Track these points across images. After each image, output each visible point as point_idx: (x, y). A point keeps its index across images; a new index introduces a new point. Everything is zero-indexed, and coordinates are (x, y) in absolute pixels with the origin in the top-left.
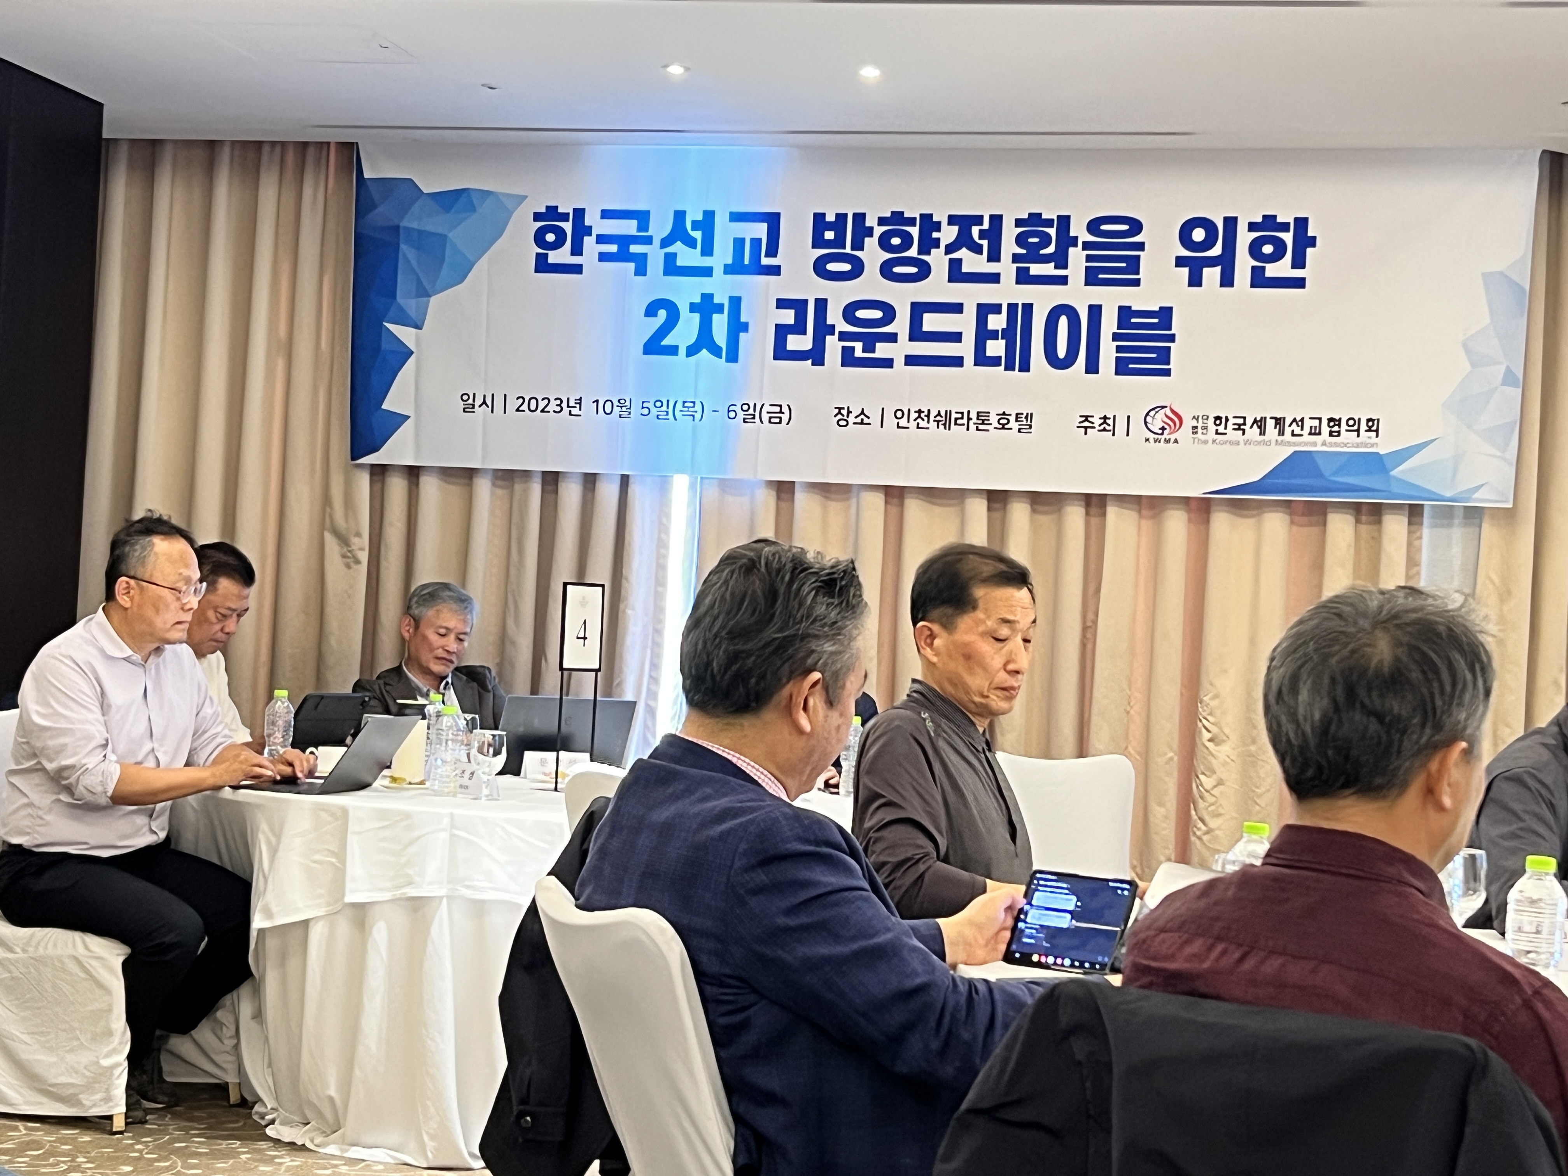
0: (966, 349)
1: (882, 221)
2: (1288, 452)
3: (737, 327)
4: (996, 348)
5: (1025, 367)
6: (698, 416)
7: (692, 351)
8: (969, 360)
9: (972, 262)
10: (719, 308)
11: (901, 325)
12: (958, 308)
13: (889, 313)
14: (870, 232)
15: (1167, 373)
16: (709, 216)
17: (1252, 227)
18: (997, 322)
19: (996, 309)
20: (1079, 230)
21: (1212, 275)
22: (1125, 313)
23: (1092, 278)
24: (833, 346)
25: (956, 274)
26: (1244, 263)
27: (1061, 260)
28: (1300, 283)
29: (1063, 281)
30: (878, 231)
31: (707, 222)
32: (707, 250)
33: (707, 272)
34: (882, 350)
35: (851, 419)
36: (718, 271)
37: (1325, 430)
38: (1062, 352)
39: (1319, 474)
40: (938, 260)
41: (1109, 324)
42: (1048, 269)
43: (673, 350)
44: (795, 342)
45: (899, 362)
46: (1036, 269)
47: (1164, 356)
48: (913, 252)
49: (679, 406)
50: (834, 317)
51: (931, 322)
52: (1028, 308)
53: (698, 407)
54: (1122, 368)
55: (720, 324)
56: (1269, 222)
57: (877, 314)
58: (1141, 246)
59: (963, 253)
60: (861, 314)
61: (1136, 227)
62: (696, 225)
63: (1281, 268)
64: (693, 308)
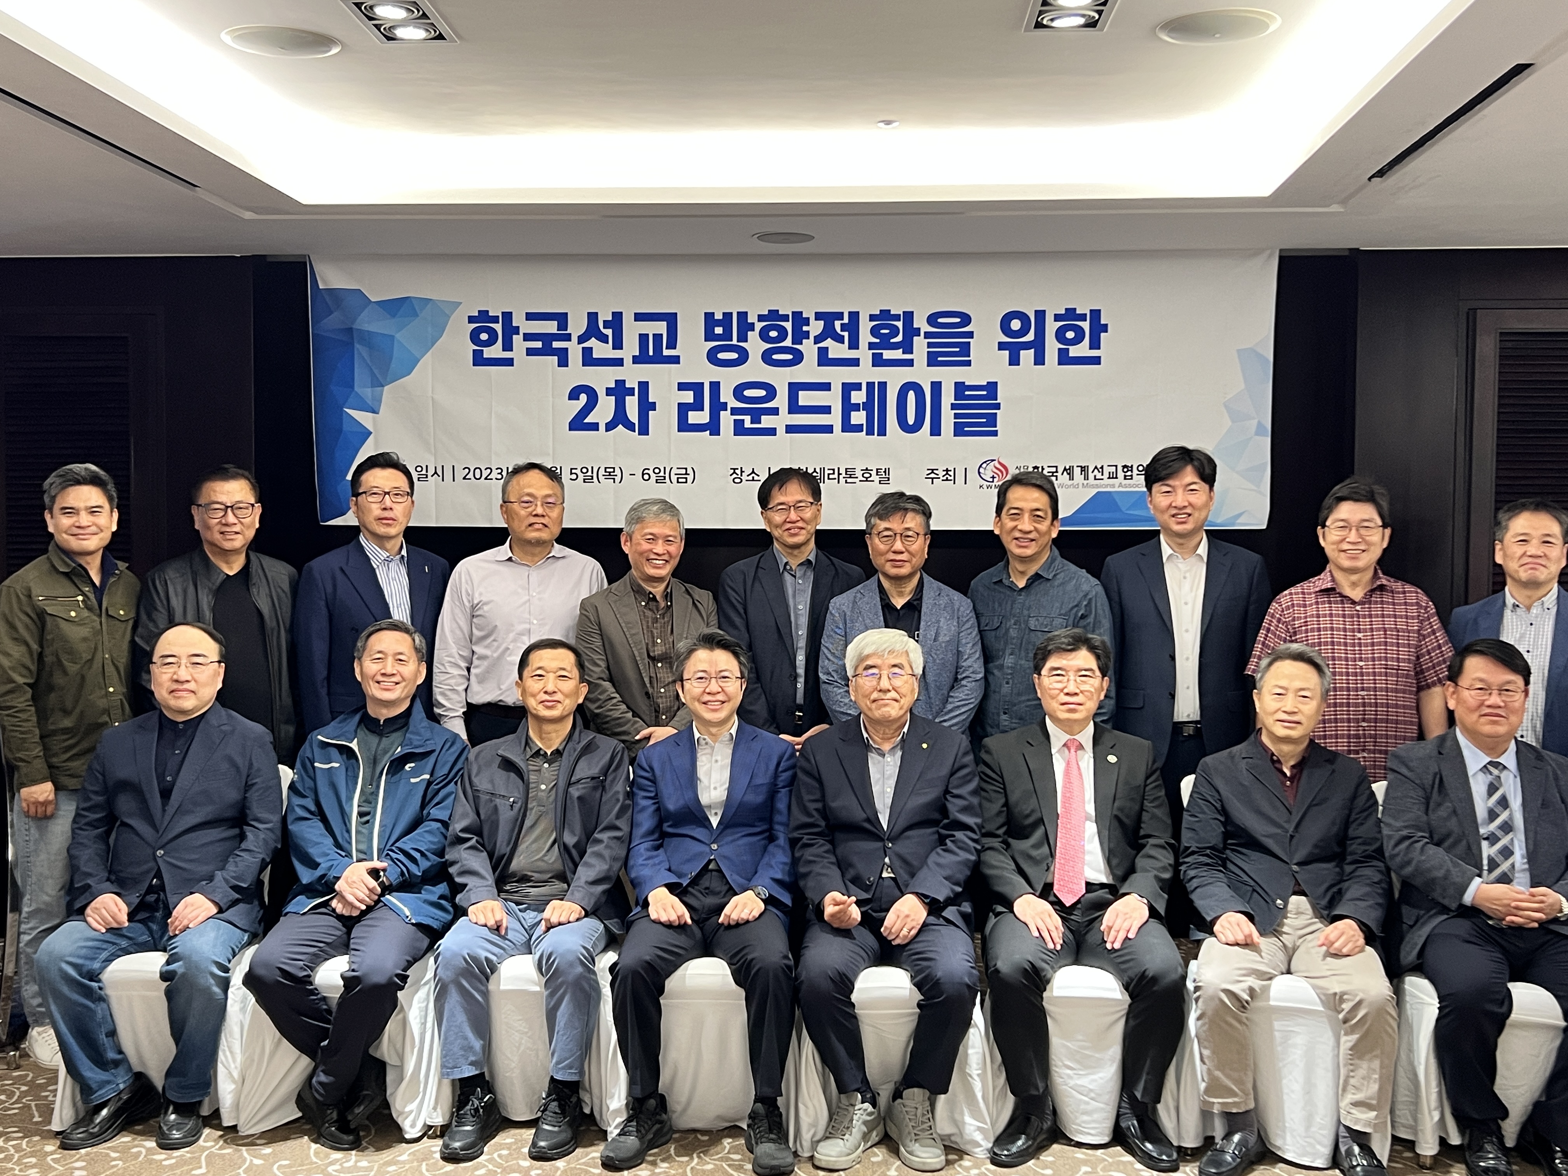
0: (835, 419)
1: (761, 318)
2: (1094, 492)
3: (646, 407)
4: (858, 418)
5: (882, 432)
6: (618, 479)
7: (610, 427)
8: (838, 427)
9: (837, 350)
10: (631, 392)
11: (781, 401)
12: (826, 387)
13: (771, 392)
14: (752, 327)
15: (995, 434)
16: (618, 316)
17: (1057, 318)
18: (858, 397)
19: (857, 387)
20: (920, 322)
21: (1027, 356)
22: (960, 388)
23: (933, 361)
24: (727, 420)
25: (824, 359)
26: (1052, 347)
27: (907, 346)
28: (1096, 361)
29: (910, 363)
30: (759, 326)
31: (616, 322)
32: (618, 345)
33: (619, 362)
34: (767, 421)
35: (744, 477)
36: (628, 361)
37: (1121, 474)
38: (911, 420)
39: (1117, 508)
40: (809, 348)
41: (948, 397)
42: (898, 354)
43: (594, 427)
44: (694, 417)
45: (781, 431)
46: (888, 354)
47: (992, 420)
48: (788, 343)
49: (602, 472)
50: (726, 396)
51: (805, 398)
52: (883, 385)
53: (618, 472)
54: (959, 431)
55: (632, 405)
56: (1071, 313)
57: (762, 393)
58: (970, 335)
59: (828, 343)
60: (748, 393)
61: (966, 319)
62: (607, 324)
63: (1082, 350)
64: (609, 392)
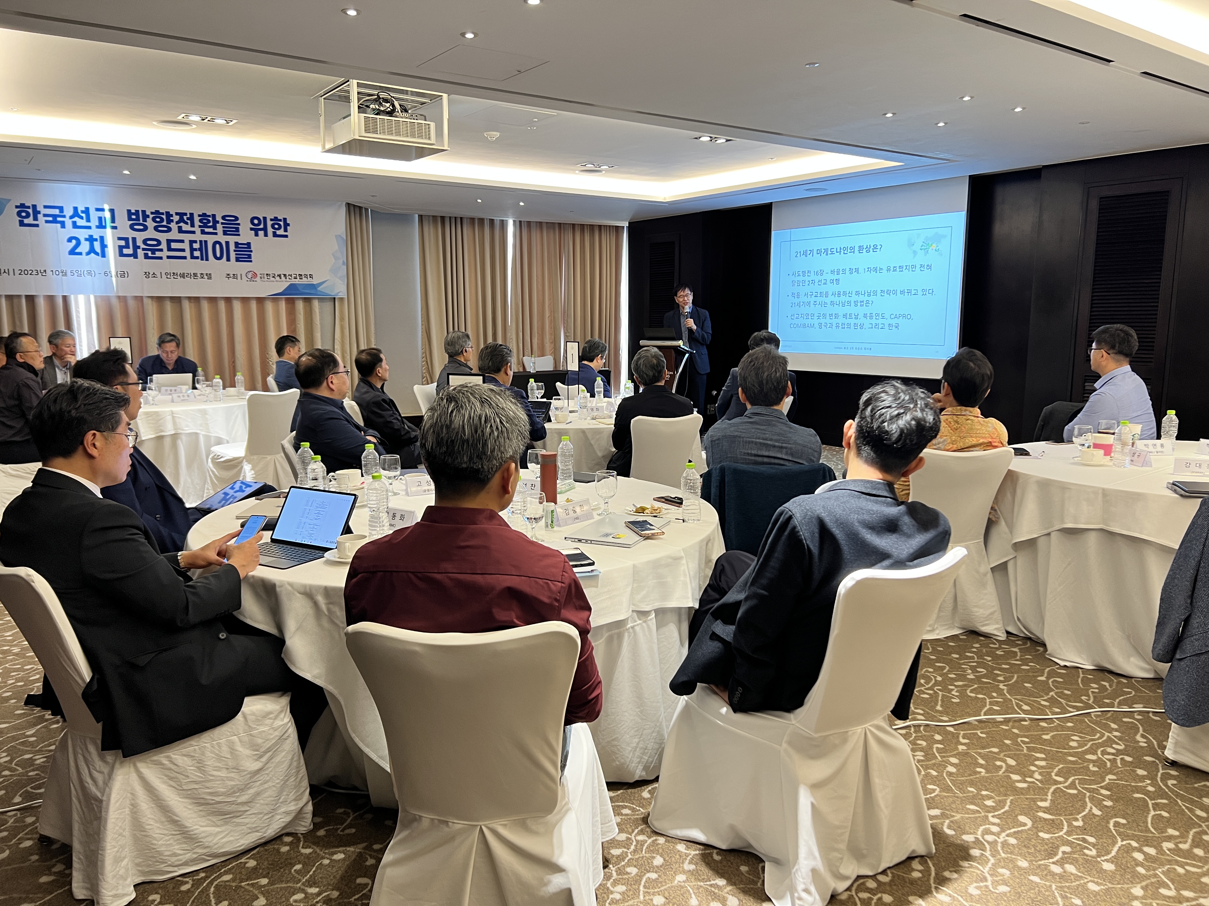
0: (187, 253)
1: (152, 213)
2: (289, 283)
3: (104, 246)
4: (197, 254)
5: (207, 259)
6: (93, 275)
7: (88, 254)
8: (189, 256)
9: (185, 227)
10: (96, 240)
11: (164, 246)
12: (182, 241)
13: (159, 243)
14: (148, 216)
15: (251, 261)
16: (87, 209)
17: (271, 220)
18: (196, 246)
19: (195, 242)
20: (219, 218)
21: (261, 233)
22: (237, 244)
23: (225, 233)
24: (140, 253)
25: (180, 230)
26: (270, 230)
27: (215, 228)
28: (286, 236)
29: (216, 234)
30: (151, 216)
31: (87, 211)
32: (88, 220)
33: (89, 228)
34: (158, 254)
35: (150, 276)
36: (94, 227)
37: (298, 277)
38: (218, 255)
39: (298, 290)
40: (173, 226)
41: (232, 247)
42: (211, 230)
43: (80, 254)
44: (126, 251)
45: (165, 258)
46: (207, 230)
47: (250, 256)
48: (165, 223)
49: (86, 272)
50: (139, 243)
51: (174, 245)
52: (206, 242)
53: (93, 272)
54: (237, 260)
55: (97, 246)
56: (276, 219)
57: (155, 243)
58: (239, 224)
59: (182, 224)
60: (149, 242)
61: (237, 218)
62: (83, 212)
63: (281, 232)
64: (86, 240)
